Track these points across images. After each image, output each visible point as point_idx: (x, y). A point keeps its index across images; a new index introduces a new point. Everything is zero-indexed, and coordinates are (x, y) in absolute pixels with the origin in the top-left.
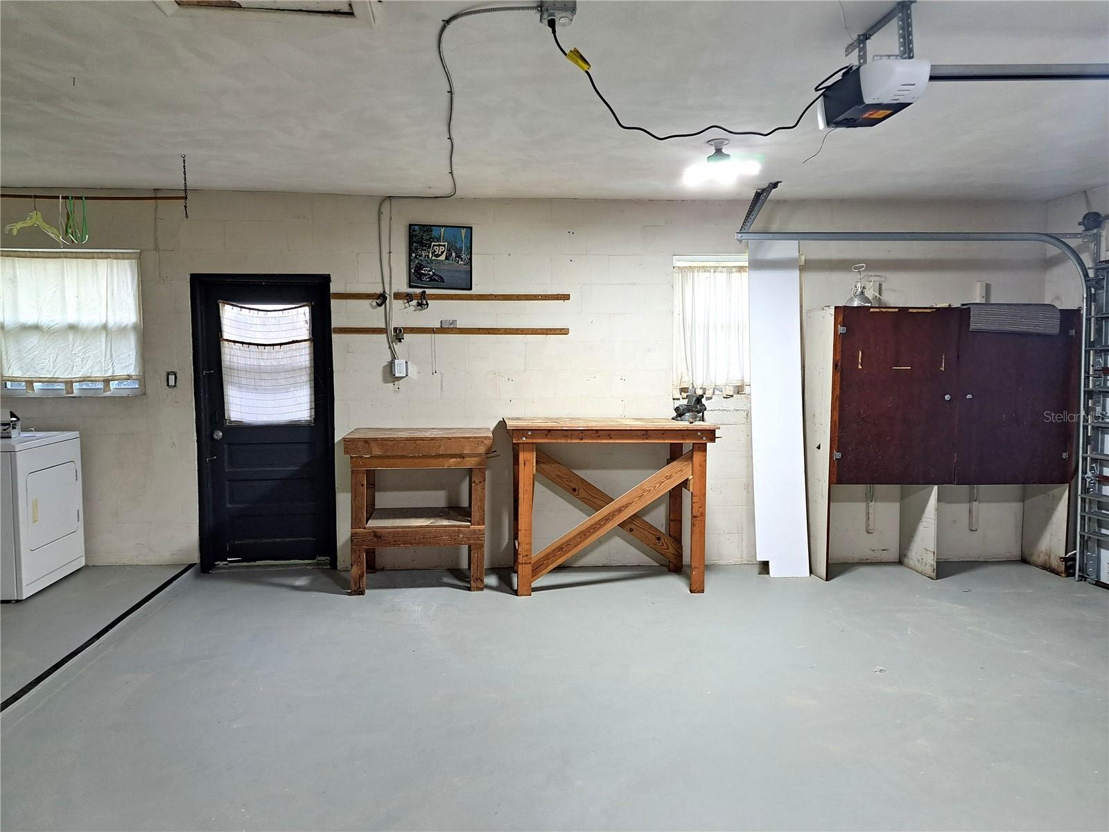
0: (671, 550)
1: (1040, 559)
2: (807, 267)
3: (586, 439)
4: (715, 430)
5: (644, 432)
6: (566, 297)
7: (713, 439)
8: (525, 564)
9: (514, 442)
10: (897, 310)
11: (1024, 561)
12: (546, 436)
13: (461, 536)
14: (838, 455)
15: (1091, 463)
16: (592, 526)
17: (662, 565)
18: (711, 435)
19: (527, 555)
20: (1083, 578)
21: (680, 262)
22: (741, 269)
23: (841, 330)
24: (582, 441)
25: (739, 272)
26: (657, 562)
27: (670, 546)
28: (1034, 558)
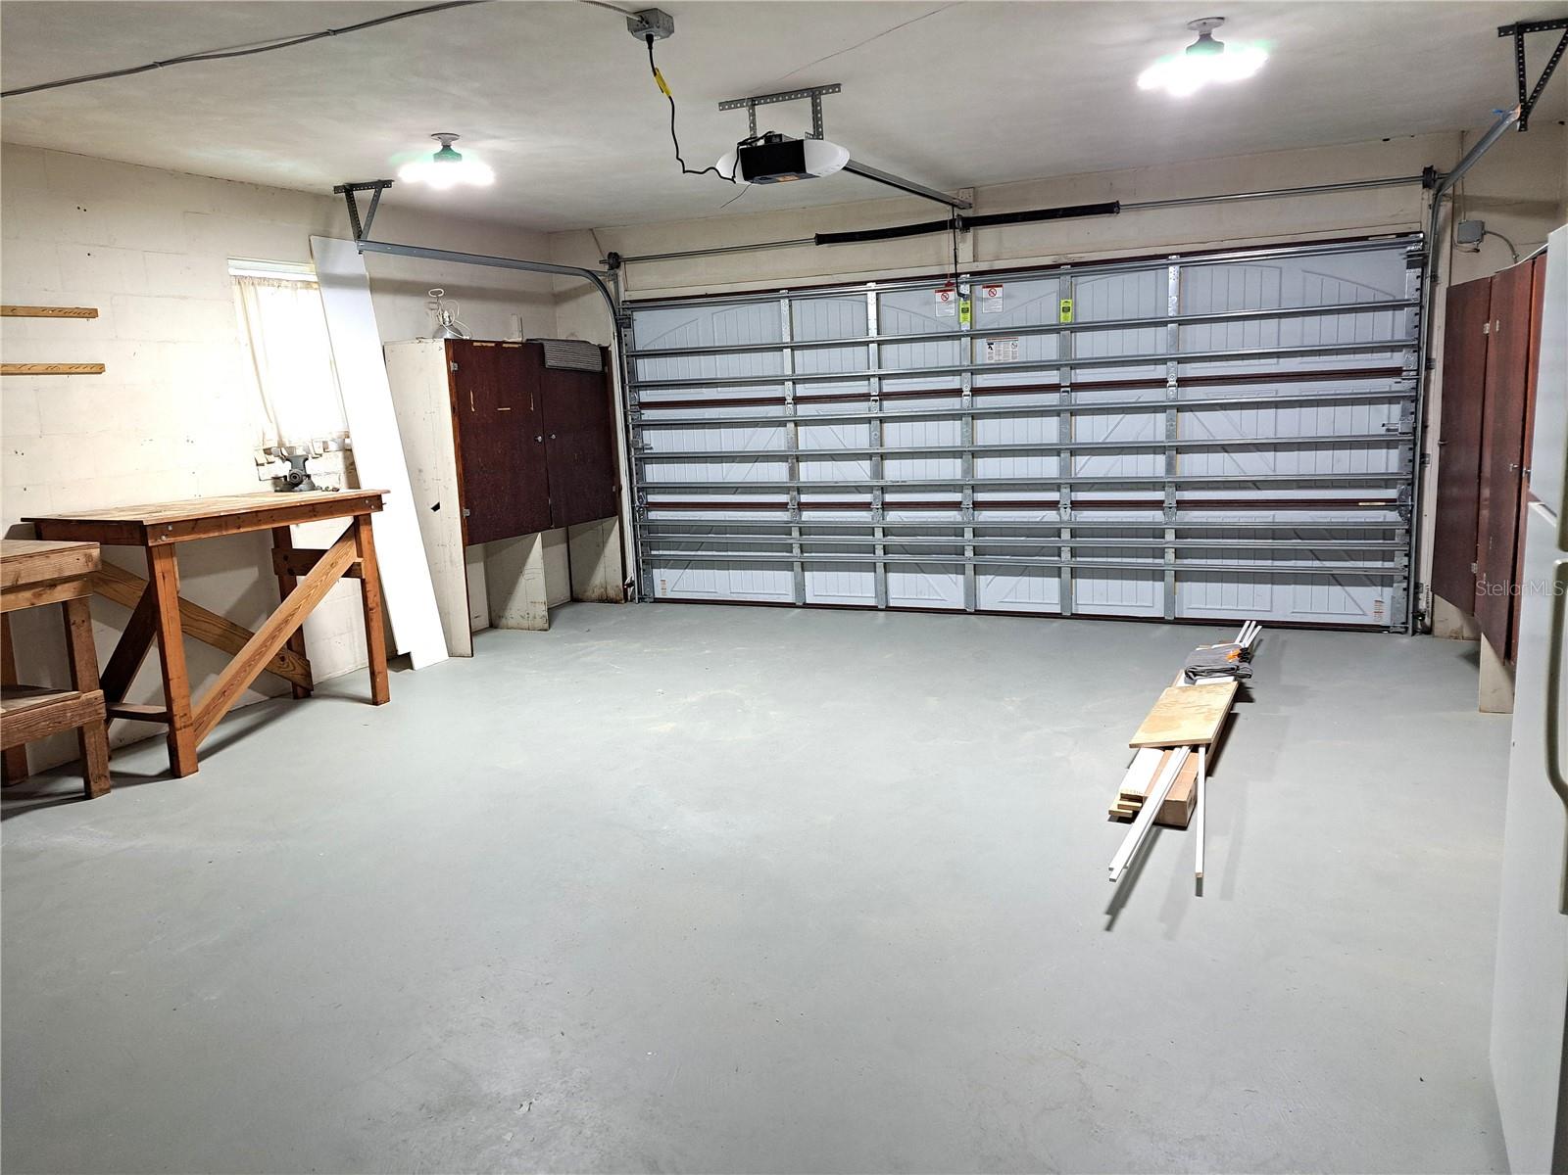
0: (299, 670)
1: (597, 593)
2: (377, 286)
3: (244, 527)
4: (380, 496)
5: (311, 507)
6: (92, 314)
7: (380, 507)
8: (185, 727)
9: (150, 544)
10: (493, 345)
11: (575, 599)
12: (193, 528)
13: (69, 714)
14: (467, 513)
15: (638, 492)
16: (257, 651)
17: (272, 698)
18: (376, 502)
19: (185, 715)
20: (641, 600)
21: (236, 268)
22: (308, 284)
23: (454, 366)
24: (242, 530)
25: (307, 288)
26: (265, 695)
27: (296, 665)
28: (589, 594)
